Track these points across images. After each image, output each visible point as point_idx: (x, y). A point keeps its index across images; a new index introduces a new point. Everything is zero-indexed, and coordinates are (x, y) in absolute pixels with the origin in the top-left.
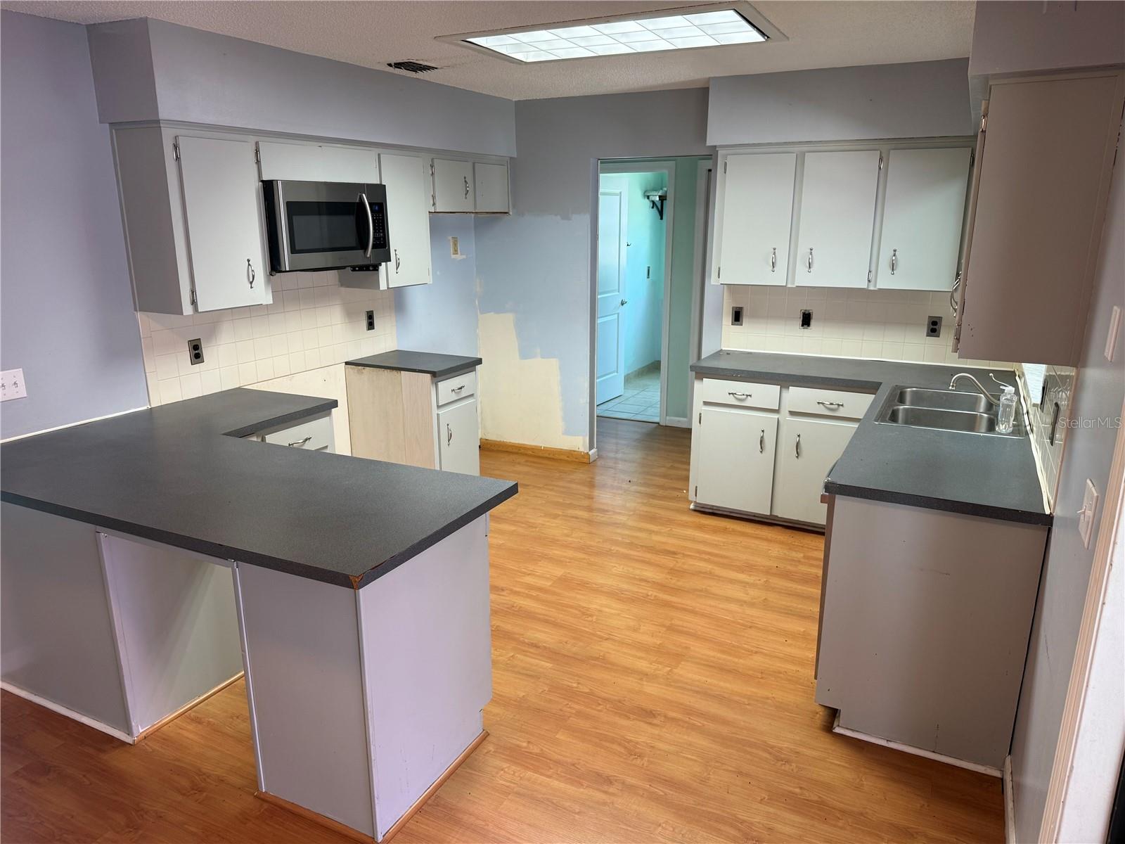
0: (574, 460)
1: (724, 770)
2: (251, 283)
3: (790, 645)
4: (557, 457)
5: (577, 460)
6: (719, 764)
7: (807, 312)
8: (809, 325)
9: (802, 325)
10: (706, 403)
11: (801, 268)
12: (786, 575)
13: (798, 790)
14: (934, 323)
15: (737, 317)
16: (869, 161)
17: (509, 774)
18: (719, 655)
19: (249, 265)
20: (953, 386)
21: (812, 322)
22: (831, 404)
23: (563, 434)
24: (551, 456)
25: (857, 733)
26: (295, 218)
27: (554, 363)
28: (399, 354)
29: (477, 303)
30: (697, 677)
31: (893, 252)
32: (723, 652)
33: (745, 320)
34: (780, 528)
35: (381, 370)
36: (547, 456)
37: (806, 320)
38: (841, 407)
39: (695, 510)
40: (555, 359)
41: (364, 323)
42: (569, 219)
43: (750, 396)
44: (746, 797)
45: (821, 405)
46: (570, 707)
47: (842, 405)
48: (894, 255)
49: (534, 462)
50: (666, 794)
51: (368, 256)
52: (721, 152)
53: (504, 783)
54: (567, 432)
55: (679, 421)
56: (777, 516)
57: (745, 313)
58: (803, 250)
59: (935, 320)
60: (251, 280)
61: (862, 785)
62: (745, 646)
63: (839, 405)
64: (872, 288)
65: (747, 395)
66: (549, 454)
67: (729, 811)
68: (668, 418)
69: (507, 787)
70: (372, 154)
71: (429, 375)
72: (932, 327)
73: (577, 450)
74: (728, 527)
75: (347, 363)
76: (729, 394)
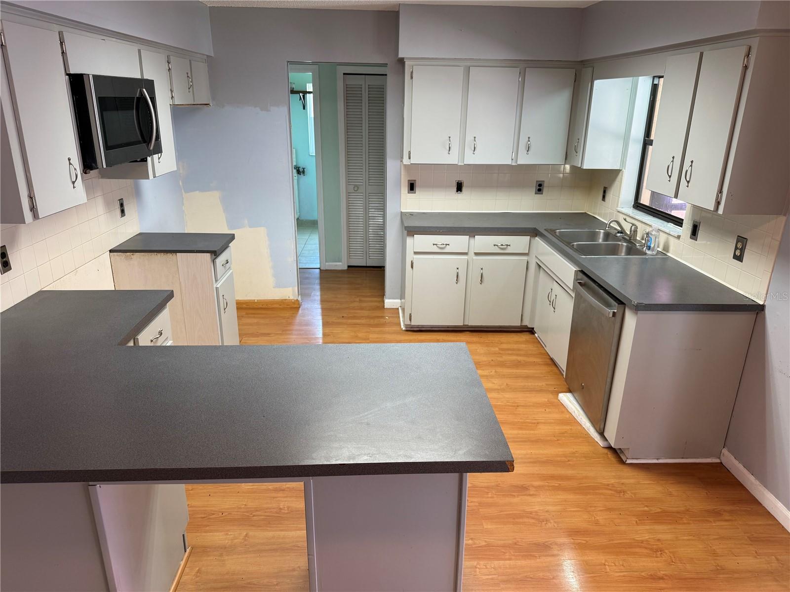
0: (286, 306)
1: (599, 511)
2: (73, 183)
3: (550, 413)
4: (270, 306)
5: (288, 307)
6: (593, 508)
7: (460, 182)
8: (461, 191)
9: (457, 192)
10: (416, 253)
11: (468, 152)
12: (502, 365)
13: (646, 509)
14: (540, 185)
15: (412, 187)
16: (513, 75)
17: (483, 569)
18: (520, 432)
19: (70, 164)
20: (608, 227)
21: (464, 189)
22: (502, 245)
23: (274, 288)
24: (264, 307)
25: (639, 460)
26: (104, 113)
27: (262, 230)
28: (143, 237)
29: (181, 184)
30: (523, 452)
31: (528, 139)
32: (521, 429)
33: (417, 189)
34: (468, 332)
35: (154, 255)
36: (261, 306)
37: (459, 187)
38: (509, 246)
39: (407, 331)
40: (262, 228)
41: (118, 211)
42: (268, 110)
43: (448, 245)
44: (627, 524)
45: (496, 246)
46: (471, 502)
47: (509, 245)
48: (529, 141)
49: (254, 314)
50: (587, 542)
51: (151, 148)
52: (407, 63)
53: (487, 577)
54: (278, 285)
55: (336, 265)
56: (468, 325)
57: (417, 184)
58: (469, 138)
59: (540, 183)
60: (74, 180)
61: (670, 492)
62: (527, 420)
63: (507, 245)
64: (514, 164)
65: (446, 245)
66: (262, 305)
67: (628, 537)
68: (327, 264)
69: (492, 579)
70: (133, 48)
71: (208, 254)
72: (539, 188)
73: (288, 298)
74: (438, 338)
75: (111, 251)
76: (434, 244)
